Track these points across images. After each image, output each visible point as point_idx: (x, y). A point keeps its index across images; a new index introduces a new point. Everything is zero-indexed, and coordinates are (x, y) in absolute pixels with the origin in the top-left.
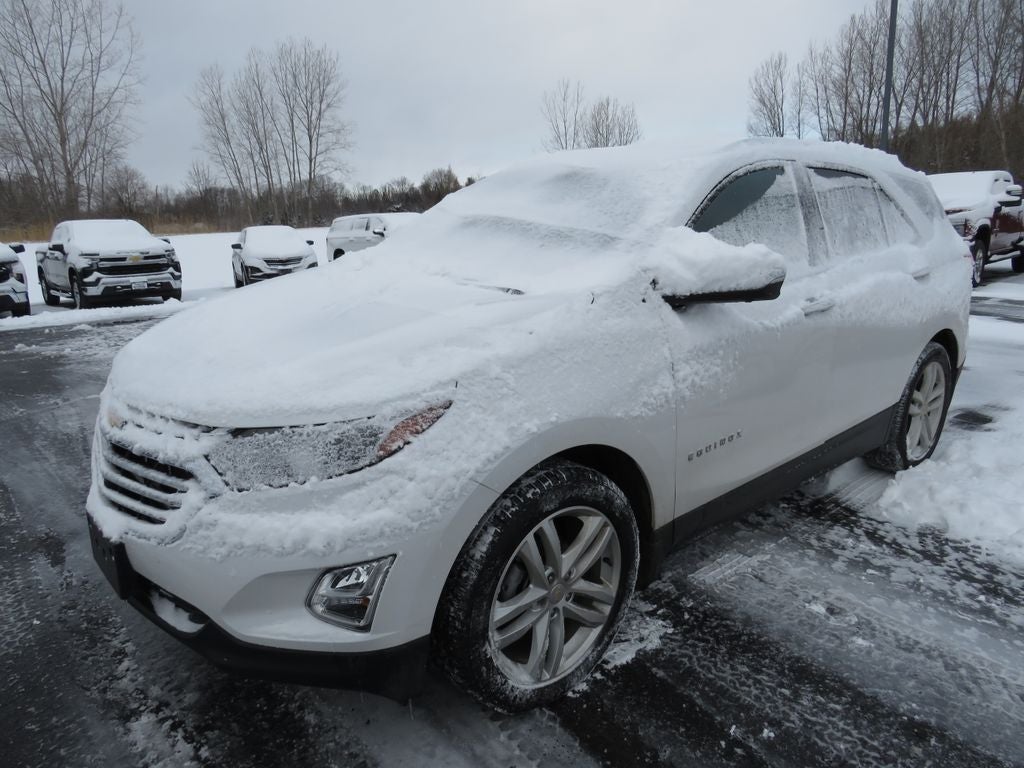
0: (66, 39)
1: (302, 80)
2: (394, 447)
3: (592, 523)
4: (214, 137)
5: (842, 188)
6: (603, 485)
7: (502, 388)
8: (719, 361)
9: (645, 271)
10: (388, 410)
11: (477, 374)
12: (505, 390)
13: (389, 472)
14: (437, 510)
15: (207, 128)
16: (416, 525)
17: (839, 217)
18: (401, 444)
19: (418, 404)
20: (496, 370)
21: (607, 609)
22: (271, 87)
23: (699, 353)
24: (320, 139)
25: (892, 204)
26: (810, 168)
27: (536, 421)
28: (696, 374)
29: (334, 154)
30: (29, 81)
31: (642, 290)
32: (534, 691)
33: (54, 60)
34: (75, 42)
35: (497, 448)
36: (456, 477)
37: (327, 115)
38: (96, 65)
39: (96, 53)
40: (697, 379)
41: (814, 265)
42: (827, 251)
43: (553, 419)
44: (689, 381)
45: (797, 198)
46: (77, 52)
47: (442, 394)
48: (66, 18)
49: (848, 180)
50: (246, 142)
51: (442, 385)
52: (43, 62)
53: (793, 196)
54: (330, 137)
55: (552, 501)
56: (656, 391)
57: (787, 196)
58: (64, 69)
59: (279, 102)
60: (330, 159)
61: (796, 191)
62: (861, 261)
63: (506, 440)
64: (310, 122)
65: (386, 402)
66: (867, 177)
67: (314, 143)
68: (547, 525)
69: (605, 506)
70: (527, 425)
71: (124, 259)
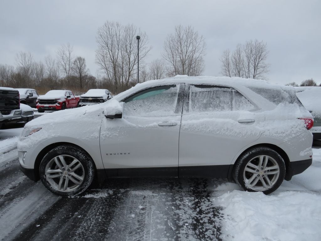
0: (188, 45)
1: (254, 52)
2: (30, 134)
3: (76, 161)
4: (226, 70)
6: (76, 153)
7: (51, 127)
8: (118, 132)
9: (102, 109)
10: (32, 128)
11: (48, 124)
12: (52, 128)
13: (29, 138)
14: (32, 146)
15: (224, 68)
16: (29, 147)
17: (201, 100)
18: (31, 133)
19: (36, 127)
20: (52, 124)
22: (243, 55)
23: (109, 129)
24: (258, 70)
26: (192, 85)
27: (54, 135)
28: (108, 134)
29: (262, 75)
30: (178, 56)
31: (99, 113)
32: (58, 191)
33: (184, 51)
34: (190, 46)
35: (45, 138)
36: (36, 141)
37: (261, 62)
38: (194, 51)
39: (194, 48)
40: (108, 136)
41: (177, 113)
42: (188, 110)
43: (58, 135)
44: (104, 135)
45: (178, 94)
46: (190, 49)
47: (41, 126)
48: (189, 40)
50: (235, 71)
51: (42, 125)
52: (182, 52)
54: (261, 69)
55: (60, 152)
56: (92, 136)
57: (172, 93)
58: (186, 53)
59: (245, 59)
60: (260, 76)
61: (178, 91)
62: (207, 114)
63: (46, 136)
64: (255, 65)
65: (33, 126)
66: (230, 88)
67: (255, 71)
68: (61, 157)
69: (78, 157)
70: (52, 135)
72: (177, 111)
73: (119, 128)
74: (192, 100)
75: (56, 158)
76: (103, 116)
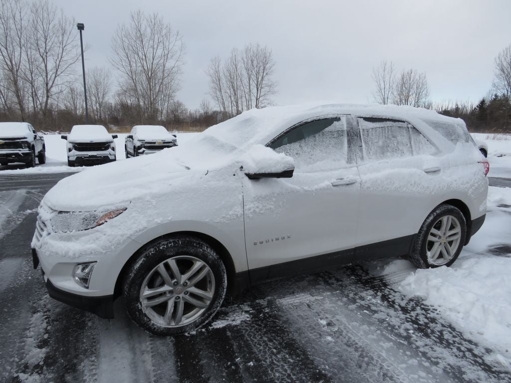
0: (155, 46)
1: (255, 63)
2: (101, 222)
3: (198, 264)
4: (215, 88)
5: (382, 127)
6: (201, 249)
7: (149, 205)
8: (273, 203)
9: (238, 162)
10: (101, 209)
11: (139, 199)
12: (150, 206)
13: (97, 231)
14: (113, 247)
15: (212, 85)
16: (104, 251)
17: (376, 141)
18: (103, 221)
19: (113, 208)
20: (148, 198)
21: (208, 303)
22: (241, 65)
23: (259, 199)
24: (262, 90)
25: (421, 135)
26: (360, 118)
27: (161, 219)
28: (258, 207)
29: (268, 97)
30: (139, 64)
31: (234, 170)
32: (165, 328)
33: (149, 56)
34: (159, 47)
35: (141, 227)
36: (122, 236)
37: (265, 78)
38: (166, 57)
39: (166, 52)
40: (257, 210)
41: (350, 163)
42: (363, 157)
43: (169, 219)
44: (252, 210)
45: (346, 133)
46: (159, 52)
47: (123, 205)
48: (156, 37)
49: (389, 124)
50: (228, 91)
51: (123, 201)
52: (145, 56)
53: (343, 131)
54: (267, 89)
55: (171, 252)
56: (231, 213)
57: (338, 131)
58: (153, 59)
59: (244, 73)
60: (265, 99)
61: (345, 128)
62: (387, 163)
63: (145, 225)
64: (257, 82)
65: (101, 206)
66: (404, 122)
67: (259, 92)
68: (172, 262)
69: (204, 258)
70: (156, 220)
71: (155, 143)
72: (350, 160)
73: (275, 195)
74: (366, 142)
75: (161, 265)
76: (241, 174)
